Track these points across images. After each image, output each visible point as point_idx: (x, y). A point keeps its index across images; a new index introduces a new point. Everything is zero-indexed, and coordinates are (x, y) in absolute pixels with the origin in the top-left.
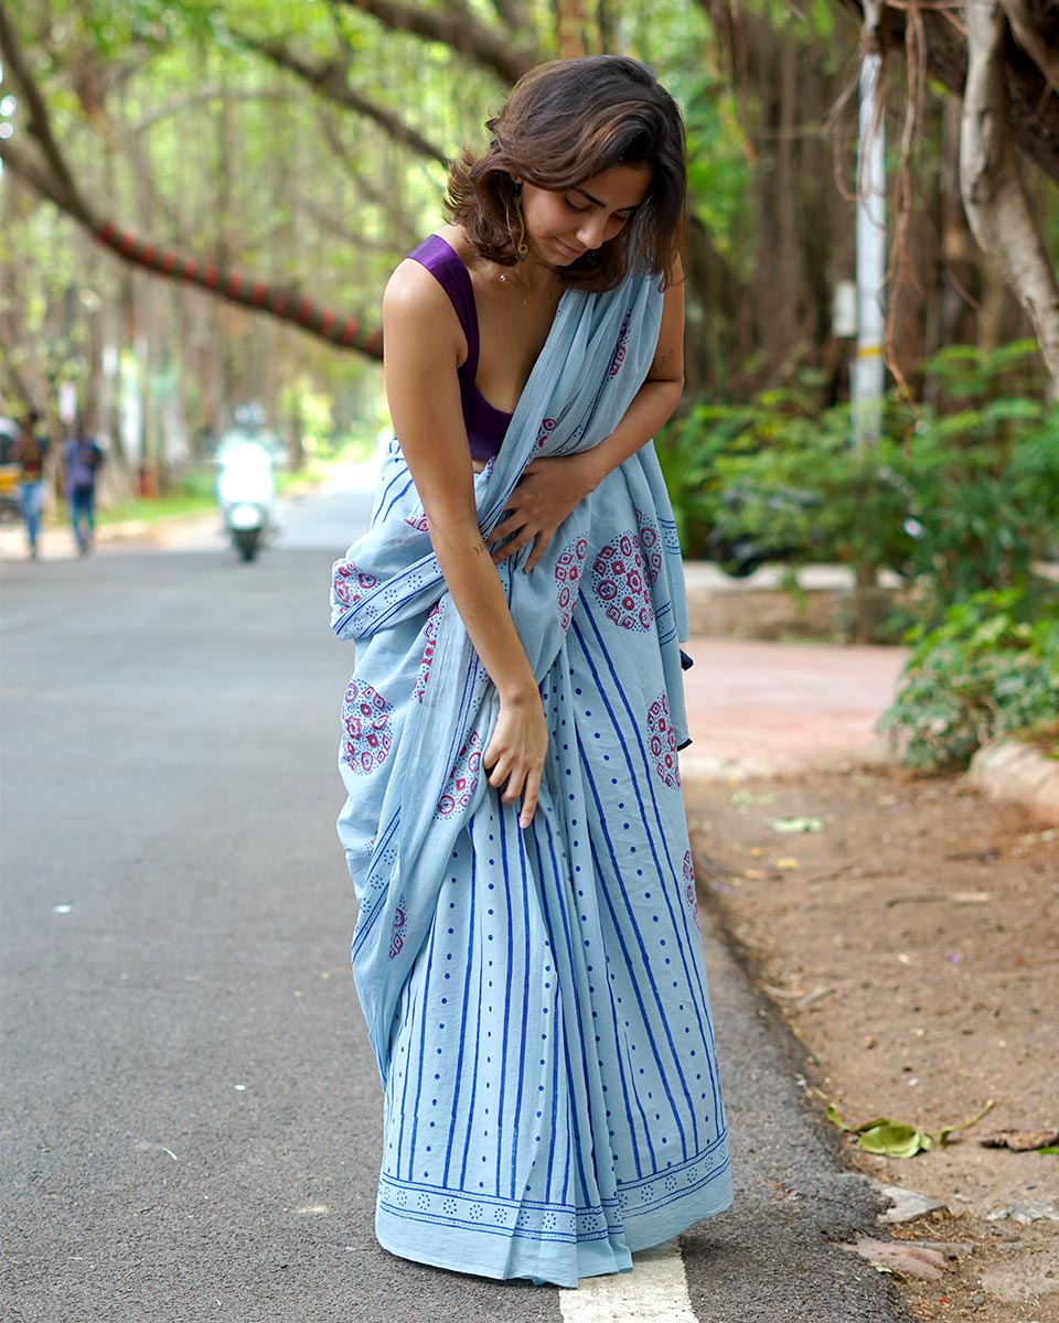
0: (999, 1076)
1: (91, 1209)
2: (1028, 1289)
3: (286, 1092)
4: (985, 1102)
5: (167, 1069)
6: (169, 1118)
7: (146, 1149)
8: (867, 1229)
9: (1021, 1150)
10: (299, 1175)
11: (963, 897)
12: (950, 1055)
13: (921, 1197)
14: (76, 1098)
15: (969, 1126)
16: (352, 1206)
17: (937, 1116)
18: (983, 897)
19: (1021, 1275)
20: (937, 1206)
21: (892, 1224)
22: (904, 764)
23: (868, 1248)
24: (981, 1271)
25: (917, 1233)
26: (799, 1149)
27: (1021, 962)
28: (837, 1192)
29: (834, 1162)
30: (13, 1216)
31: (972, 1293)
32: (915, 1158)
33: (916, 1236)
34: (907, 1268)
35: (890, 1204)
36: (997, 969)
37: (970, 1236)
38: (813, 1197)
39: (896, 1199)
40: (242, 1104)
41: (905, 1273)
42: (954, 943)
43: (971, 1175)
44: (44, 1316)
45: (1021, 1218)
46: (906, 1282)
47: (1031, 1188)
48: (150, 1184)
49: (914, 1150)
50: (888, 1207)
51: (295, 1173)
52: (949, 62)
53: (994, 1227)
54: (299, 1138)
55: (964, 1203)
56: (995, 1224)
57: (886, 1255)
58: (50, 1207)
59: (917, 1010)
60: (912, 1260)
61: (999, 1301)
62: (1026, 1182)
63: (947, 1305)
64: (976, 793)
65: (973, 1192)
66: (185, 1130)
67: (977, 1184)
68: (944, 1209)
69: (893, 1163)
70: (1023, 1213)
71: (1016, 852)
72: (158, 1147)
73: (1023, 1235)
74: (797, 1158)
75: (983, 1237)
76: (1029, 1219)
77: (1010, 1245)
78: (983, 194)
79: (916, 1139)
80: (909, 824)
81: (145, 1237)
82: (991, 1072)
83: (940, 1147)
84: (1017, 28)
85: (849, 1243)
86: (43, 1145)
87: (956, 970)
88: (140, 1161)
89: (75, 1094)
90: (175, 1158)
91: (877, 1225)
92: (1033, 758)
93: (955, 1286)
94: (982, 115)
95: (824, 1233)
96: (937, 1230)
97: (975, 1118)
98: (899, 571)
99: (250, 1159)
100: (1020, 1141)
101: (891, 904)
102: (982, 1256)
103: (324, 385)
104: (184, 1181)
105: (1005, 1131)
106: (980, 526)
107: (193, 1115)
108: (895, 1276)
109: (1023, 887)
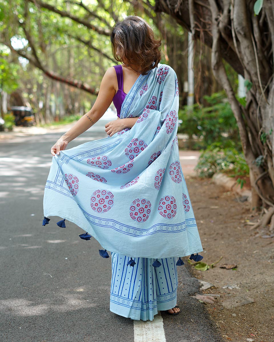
0: (222, 250)
1: (33, 291)
2: (232, 306)
3: (76, 259)
4: (220, 257)
5: (51, 254)
6: (51, 267)
7: (45, 275)
8: (198, 292)
9: (229, 269)
10: (78, 281)
11: (213, 207)
12: (212, 245)
13: (209, 283)
14: (32, 262)
15: (217, 263)
16: (89, 289)
17: (210, 260)
18: (216, 207)
19: (231, 302)
20: (212, 286)
21: (203, 290)
22: (199, 177)
23: (198, 297)
24: (222, 301)
25: (208, 292)
26: (183, 271)
27: (225, 222)
28: (191, 283)
29: (190, 274)
30: (16, 293)
31: (221, 307)
32: (207, 271)
33: (208, 293)
34: (207, 301)
35: (202, 285)
36: (220, 224)
37: (220, 293)
38: (186, 284)
39: (204, 284)
40: (66, 263)
41: (206, 302)
42: (212, 218)
43: (219, 275)
44: (20, 321)
45: (230, 288)
46: (206, 305)
47: (231, 279)
48: (46, 284)
49: (206, 269)
50: (202, 286)
51: (77, 280)
52: (209, 42)
53: (225, 290)
54: (78, 271)
55: (217, 283)
56: (225, 289)
57: (202, 298)
58: (24, 291)
59: (205, 234)
60: (208, 299)
61: (226, 309)
62: (230, 277)
63: (215, 310)
64: (214, 183)
65: (219, 279)
66: (54, 270)
67: (220, 277)
68: (214, 286)
69: (202, 272)
70: (230, 287)
71: (222, 197)
72: (48, 274)
73: (231, 292)
74: (182, 274)
75: (222, 293)
76: (232, 289)
77: (228, 295)
78: (216, 68)
79: (206, 266)
80: (201, 190)
81: (44, 298)
82: (221, 249)
83: (211, 268)
84: (223, 34)
85: (194, 296)
86: (24, 274)
87: (212, 225)
88: (44, 278)
89: (32, 261)
90: (52, 277)
91: (200, 291)
92: (225, 177)
93: (217, 305)
94: (216, 52)
95: (189, 294)
96: (213, 291)
97: (218, 261)
98: (196, 135)
99: (68, 277)
100: (228, 267)
101: (199, 209)
102: (222, 298)
103: (89, 100)
104: (53, 283)
105: (225, 264)
106: (213, 128)
107: (56, 266)
108: (204, 303)
109: (224, 204)
